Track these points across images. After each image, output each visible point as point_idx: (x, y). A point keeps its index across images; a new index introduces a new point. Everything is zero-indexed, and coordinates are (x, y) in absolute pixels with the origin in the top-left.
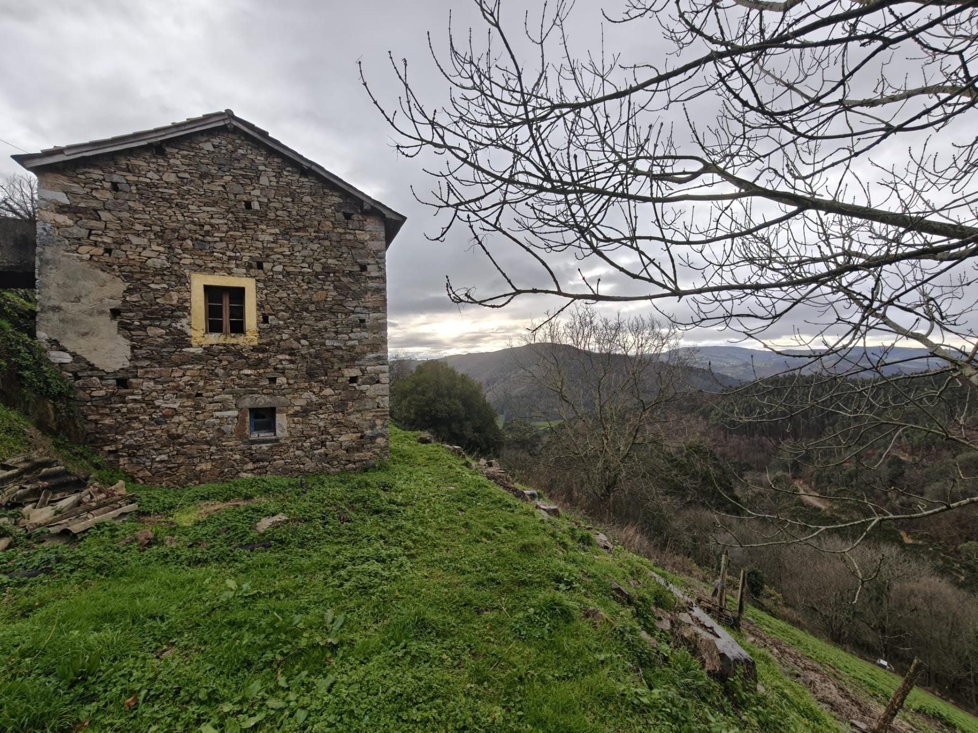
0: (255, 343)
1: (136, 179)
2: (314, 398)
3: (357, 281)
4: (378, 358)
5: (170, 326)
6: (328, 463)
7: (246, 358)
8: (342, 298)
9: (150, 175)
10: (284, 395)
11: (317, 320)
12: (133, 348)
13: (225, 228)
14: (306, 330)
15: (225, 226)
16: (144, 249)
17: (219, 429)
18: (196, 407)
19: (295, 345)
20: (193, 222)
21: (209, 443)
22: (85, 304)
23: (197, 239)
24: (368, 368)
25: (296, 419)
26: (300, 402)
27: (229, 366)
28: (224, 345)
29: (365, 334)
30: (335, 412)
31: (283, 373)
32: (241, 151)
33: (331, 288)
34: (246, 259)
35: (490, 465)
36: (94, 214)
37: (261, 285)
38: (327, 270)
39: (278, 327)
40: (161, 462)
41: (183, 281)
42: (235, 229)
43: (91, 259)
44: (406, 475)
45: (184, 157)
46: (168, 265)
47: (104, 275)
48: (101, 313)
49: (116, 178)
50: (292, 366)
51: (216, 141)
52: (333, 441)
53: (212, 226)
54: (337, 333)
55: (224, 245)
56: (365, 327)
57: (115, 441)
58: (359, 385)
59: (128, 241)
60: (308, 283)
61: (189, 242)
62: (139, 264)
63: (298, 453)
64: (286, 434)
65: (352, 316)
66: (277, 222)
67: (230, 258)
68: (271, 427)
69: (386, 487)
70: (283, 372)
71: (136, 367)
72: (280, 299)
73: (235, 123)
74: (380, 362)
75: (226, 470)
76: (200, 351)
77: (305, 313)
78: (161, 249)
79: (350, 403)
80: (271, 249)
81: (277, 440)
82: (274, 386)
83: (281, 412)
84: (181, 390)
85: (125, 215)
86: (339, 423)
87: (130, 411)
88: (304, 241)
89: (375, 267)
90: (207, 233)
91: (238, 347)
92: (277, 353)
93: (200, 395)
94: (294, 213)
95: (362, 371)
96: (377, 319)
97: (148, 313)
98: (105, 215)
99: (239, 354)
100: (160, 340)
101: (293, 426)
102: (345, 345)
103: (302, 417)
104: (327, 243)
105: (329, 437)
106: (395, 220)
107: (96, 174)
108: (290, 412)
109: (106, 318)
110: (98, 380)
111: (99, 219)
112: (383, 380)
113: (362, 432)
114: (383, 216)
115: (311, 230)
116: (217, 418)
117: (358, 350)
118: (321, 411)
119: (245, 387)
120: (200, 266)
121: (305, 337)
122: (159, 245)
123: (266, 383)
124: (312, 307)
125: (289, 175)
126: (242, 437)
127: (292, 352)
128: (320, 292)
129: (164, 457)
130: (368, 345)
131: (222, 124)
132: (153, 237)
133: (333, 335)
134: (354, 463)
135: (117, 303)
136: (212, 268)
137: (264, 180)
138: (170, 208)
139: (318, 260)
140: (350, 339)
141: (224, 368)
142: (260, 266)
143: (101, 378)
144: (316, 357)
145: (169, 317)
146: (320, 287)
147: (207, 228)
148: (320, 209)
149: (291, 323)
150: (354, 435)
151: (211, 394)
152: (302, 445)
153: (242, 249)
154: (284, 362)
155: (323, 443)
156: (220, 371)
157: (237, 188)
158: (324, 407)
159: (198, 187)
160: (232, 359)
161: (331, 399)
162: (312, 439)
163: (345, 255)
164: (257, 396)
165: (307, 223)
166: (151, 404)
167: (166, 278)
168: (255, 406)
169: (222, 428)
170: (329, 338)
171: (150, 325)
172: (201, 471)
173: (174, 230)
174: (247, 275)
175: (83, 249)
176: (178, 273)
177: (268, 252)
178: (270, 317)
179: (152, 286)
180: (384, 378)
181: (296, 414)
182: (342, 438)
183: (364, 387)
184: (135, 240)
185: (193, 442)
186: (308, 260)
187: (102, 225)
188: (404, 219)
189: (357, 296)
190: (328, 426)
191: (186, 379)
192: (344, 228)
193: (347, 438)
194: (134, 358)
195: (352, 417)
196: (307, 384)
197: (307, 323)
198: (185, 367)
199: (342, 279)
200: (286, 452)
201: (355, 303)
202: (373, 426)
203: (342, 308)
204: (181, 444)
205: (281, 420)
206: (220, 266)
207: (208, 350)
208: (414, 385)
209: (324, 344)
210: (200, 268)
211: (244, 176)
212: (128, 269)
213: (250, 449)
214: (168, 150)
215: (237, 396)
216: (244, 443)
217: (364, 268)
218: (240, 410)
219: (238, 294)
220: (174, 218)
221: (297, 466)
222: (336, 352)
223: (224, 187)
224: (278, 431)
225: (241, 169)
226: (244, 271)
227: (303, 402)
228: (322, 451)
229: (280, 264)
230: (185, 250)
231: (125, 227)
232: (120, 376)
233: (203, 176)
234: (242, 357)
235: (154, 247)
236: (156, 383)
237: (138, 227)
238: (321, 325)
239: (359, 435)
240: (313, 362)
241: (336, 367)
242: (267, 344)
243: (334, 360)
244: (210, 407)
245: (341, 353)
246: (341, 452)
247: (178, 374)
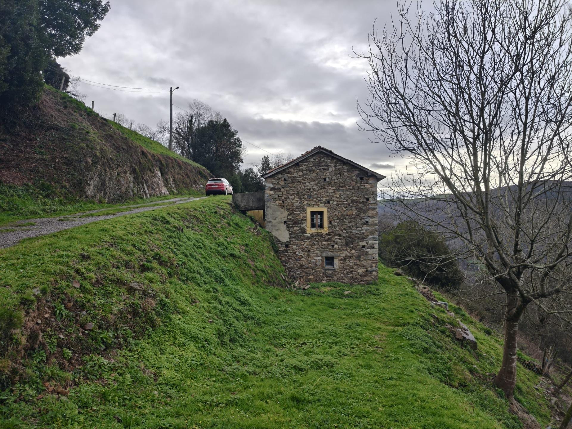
0: (327, 232)
1: (291, 176)
2: (348, 254)
3: (365, 205)
5: (300, 226)
6: (353, 280)
8: (359, 213)
9: (295, 174)
10: (337, 252)
11: (349, 223)
12: (290, 234)
13: (317, 189)
14: (345, 226)
16: (293, 200)
17: (315, 264)
18: (308, 255)
19: (341, 232)
20: (307, 189)
21: (312, 269)
22: (278, 220)
23: (308, 195)
24: (370, 242)
25: (341, 262)
26: (343, 255)
27: (319, 241)
28: (317, 233)
29: (368, 228)
30: (356, 260)
32: (323, 159)
33: (355, 209)
34: (324, 200)
35: (425, 288)
36: (279, 189)
37: (329, 210)
38: (353, 202)
39: (335, 226)
41: (304, 210)
42: (320, 189)
43: (279, 205)
44: (385, 287)
45: (305, 165)
46: (300, 205)
47: (282, 210)
48: (282, 222)
49: (285, 176)
50: (340, 241)
51: (314, 157)
52: (355, 271)
53: (313, 189)
54: (357, 227)
55: (317, 196)
56: (368, 225)
58: (366, 249)
59: (289, 198)
60: (346, 208)
61: (306, 196)
62: (292, 205)
63: (342, 275)
64: (338, 268)
65: (363, 220)
66: (335, 185)
67: (319, 201)
68: (332, 264)
69: (377, 289)
70: (337, 243)
71: (291, 241)
72: (336, 214)
73: (321, 150)
74: (375, 239)
75: (318, 279)
76: (309, 235)
77: (345, 220)
78: (298, 199)
79: (362, 257)
80: (333, 195)
81: (335, 270)
82: (334, 248)
83: (336, 259)
84: (304, 249)
85: (288, 189)
86: (357, 264)
87: (289, 256)
88: (344, 191)
89: (373, 199)
90: (312, 192)
91: (321, 234)
92: (335, 236)
93: (309, 251)
94: (341, 180)
95: (367, 243)
96: (373, 221)
97: (294, 222)
98: (282, 190)
99: (321, 236)
100: (298, 231)
101: (340, 264)
102: (360, 232)
103: (344, 261)
104: (353, 191)
107: (280, 176)
108: (340, 259)
109: (283, 224)
111: (281, 191)
113: (367, 269)
114: (376, 177)
115: (347, 186)
116: (315, 260)
117: (365, 234)
118: (351, 259)
119: (324, 248)
121: (345, 229)
123: (331, 247)
124: (347, 217)
125: (339, 166)
126: (323, 267)
127: (340, 235)
128: (350, 211)
129: (299, 272)
130: (369, 232)
131: (317, 151)
132: (295, 195)
133: (355, 228)
134: (364, 281)
135: (285, 219)
136: (313, 205)
137: (330, 169)
138: (300, 184)
139: (349, 198)
140: (362, 230)
141: (317, 241)
142: (329, 202)
143: (281, 244)
144: (349, 238)
145: (300, 223)
146: (350, 209)
147: (312, 190)
148: (350, 178)
149: (340, 224)
150: (364, 270)
151: (313, 251)
152: (344, 272)
153: (323, 197)
154: (337, 239)
155: (351, 272)
156: (316, 243)
157: (321, 174)
159: (309, 176)
160: (319, 238)
161: (354, 254)
162: (347, 270)
163: (360, 195)
164: (328, 252)
165: (346, 183)
166: (295, 253)
167: (299, 209)
168: (327, 256)
169: (317, 263)
170: (354, 230)
171: (295, 226)
172: (310, 279)
173: (302, 192)
174: (325, 206)
175: (277, 202)
176: (303, 207)
177: (331, 197)
178: (332, 222)
179: (295, 212)
180: (376, 246)
181: (341, 260)
182: (359, 271)
183: (368, 250)
184: (290, 197)
185: (307, 268)
186: (346, 198)
187: (281, 193)
188: (384, 176)
189: (365, 212)
190: (353, 265)
191: (305, 245)
192: (360, 184)
193: (361, 271)
194: (290, 238)
195: (363, 262)
196: (345, 248)
197: (345, 224)
198: (305, 241)
199: (359, 205)
200: (338, 274)
201: (364, 215)
202: (371, 267)
203: (359, 217)
204: (304, 268)
205: (336, 262)
206: (316, 204)
207: (312, 234)
209: (352, 232)
210: (309, 205)
211: (323, 169)
212: (288, 207)
213: (325, 272)
214: (300, 164)
215: (321, 252)
216: (324, 270)
217: (368, 199)
218: (322, 257)
219: (321, 213)
220: (301, 188)
221: (342, 280)
222: (356, 235)
223: (317, 174)
224: (335, 266)
225: (323, 166)
226: (323, 205)
227: (344, 255)
228: (351, 275)
229: (336, 201)
230: (305, 199)
231: (288, 193)
232: (286, 244)
233: (310, 171)
234: (323, 237)
235: (296, 199)
236: (297, 246)
237: (291, 193)
238: (351, 224)
240: (347, 239)
241: (357, 241)
242: (331, 232)
243: (356, 238)
244: (313, 255)
245: (358, 236)
246: (358, 276)
247: (303, 243)
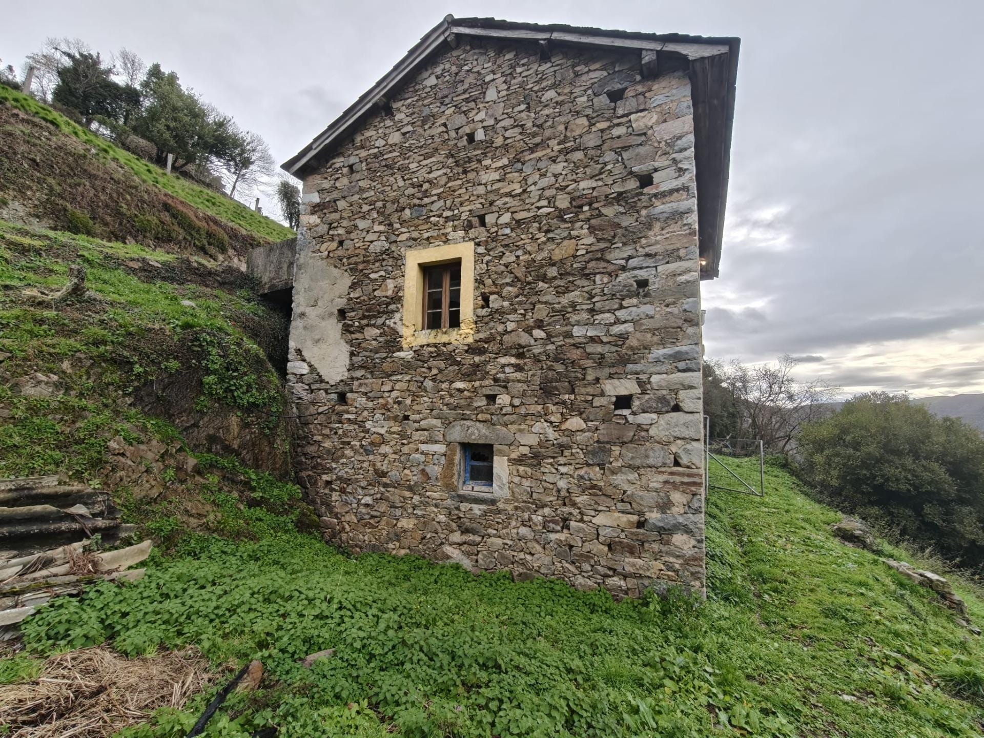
0: (470, 340)
1: (366, 153)
2: (551, 434)
3: (634, 208)
4: (678, 357)
5: (384, 324)
6: (573, 563)
7: (459, 363)
8: (602, 245)
9: (378, 143)
10: (505, 425)
11: (558, 294)
12: (352, 354)
13: (444, 179)
14: (541, 312)
15: (444, 177)
16: (368, 232)
17: (423, 470)
18: (403, 435)
19: (524, 339)
20: (413, 186)
22: (321, 307)
23: (415, 205)
24: (655, 379)
25: (521, 468)
26: (528, 440)
27: (439, 377)
28: (435, 345)
29: (648, 309)
30: (588, 465)
31: (505, 387)
32: (466, 68)
33: (585, 231)
34: (465, 216)
36: (334, 207)
37: (481, 250)
38: (578, 201)
39: (501, 312)
40: (367, 505)
41: (399, 261)
42: (455, 178)
43: (328, 255)
45: (408, 106)
46: (387, 245)
47: (335, 271)
48: (331, 315)
49: (353, 160)
50: (519, 375)
51: (438, 70)
52: (582, 520)
53: (431, 182)
54: (592, 311)
55: (441, 203)
56: (646, 295)
57: (331, 470)
58: (634, 413)
59: (356, 227)
60: (547, 231)
61: (407, 211)
62: (362, 252)
63: (523, 531)
64: (506, 493)
65: (623, 277)
66: (505, 148)
67: (447, 219)
68: (485, 475)
70: (505, 385)
71: (352, 379)
72: (506, 266)
73: (456, 30)
74: (682, 365)
75: (428, 536)
76: (410, 355)
77: (541, 284)
78: (382, 228)
79: (616, 450)
80: (497, 191)
81: (493, 502)
82: (492, 408)
83: (502, 453)
84: (389, 410)
85: (356, 198)
86: (593, 487)
87: (345, 434)
88: (541, 165)
89: (671, 172)
90: (426, 194)
91: (450, 348)
92: (499, 354)
94: (529, 124)
95: (641, 384)
96: (674, 275)
97: (367, 311)
98: (341, 204)
99: (450, 358)
100: (374, 343)
101: (517, 480)
102: (608, 333)
103: (532, 466)
104: (579, 155)
105: (575, 512)
107: (339, 162)
108: (514, 456)
109: (334, 321)
110: (324, 394)
111: (337, 210)
112: (687, 405)
113: (641, 513)
114: (685, 63)
115: (553, 143)
116: (422, 453)
117: (633, 342)
118: (562, 460)
119: (455, 408)
120: (415, 240)
121: (540, 324)
122: (380, 223)
123: (481, 402)
124: (552, 272)
125: (525, 72)
126: (449, 487)
127: (520, 352)
128: (566, 242)
129: (368, 500)
130: (653, 331)
131: (442, 39)
132: (376, 215)
133: (585, 316)
134: (625, 577)
135: (341, 303)
136: (428, 239)
137: (491, 95)
138: (392, 175)
139: (563, 188)
140: (618, 322)
141: (434, 380)
142: (483, 222)
143: (326, 391)
144: (556, 360)
145: (384, 313)
146: (566, 234)
147: (426, 186)
148: (567, 104)
149: (520, 303)
150: (625, 518)
151: (417, 417)
152: (530, 519)
153: (461, 204)
154: (507, 370)
155: (565, 523)
156: (429, 384)
157: (460, 120)
158: (567, 453)
159: (419, 137)
160: (442, 365)
161: (580, 438)
162: (547, 511)
163: (609, 167)
164: (469, 423)
165: (548, 133)
166: (361, 425)
167: (384, 263)
168: (466, 441)
169: (428, 470)
170: (578, 323)
171: (367, 325)
172: (402, 530)
173: (394, 201)
174: (466, 239)
175: (323, 247)
176: (395, 255)
177: (492, 197)
178: (492, 298)
179: (373, 276)
180: (692, 400)
181: (522, 460)
182: (599, 520)
183: (644, 419)
184: (362, 224)
185: (396, 485)
186: (548, 193)
187: (338, 216)
189: (632, 237)
190: (574, 489)
191: (395, 394)
192: (608, 120)
193: (609, 521)
194: (352, 368)
195: (619, 479)
196: (540, 408)
197: (543, 299)
198: (394, 378)
199: (604, 211)
200: (505, 525)
201: (628, 251)
202: (665, 506)
203: (603, 264)
204: (386, 485)
205: (501, 466)
206: (435, 233)
207: (419, 353)
209: (568, 335)
210: (415, 242)
211: (467, 100)
212: (354, 259)
213: (458, 509)
214: (395, 106)
215: (447, 423)
216: (452, 498)
217: (646, 180)
218: (449, 444)
219: (453, 267)
220: (395, 187)
221: (522, 555)
222: (590, 349)
223: (445, 125)
224: (495, 485)
225: (465, 91)
226: (462, 233)
227: (533, 440)
228: (563, 536)
229: (508, 210)
230: (402, 223)
231: (355, 213)
232: (340, 389)
233: (424, 122)
234: (454, 362)
235: (376, 228)
236: (368, 398)
237: (365, 208)
238: (565, 300)
239: (635, 518)
240: (550, 368)
241: (590, 377)
242: (487, 341)
243: (588, 363)
244: (417, 436)
245: (599, 349)
246: (598, 548)
247: (387, 388)
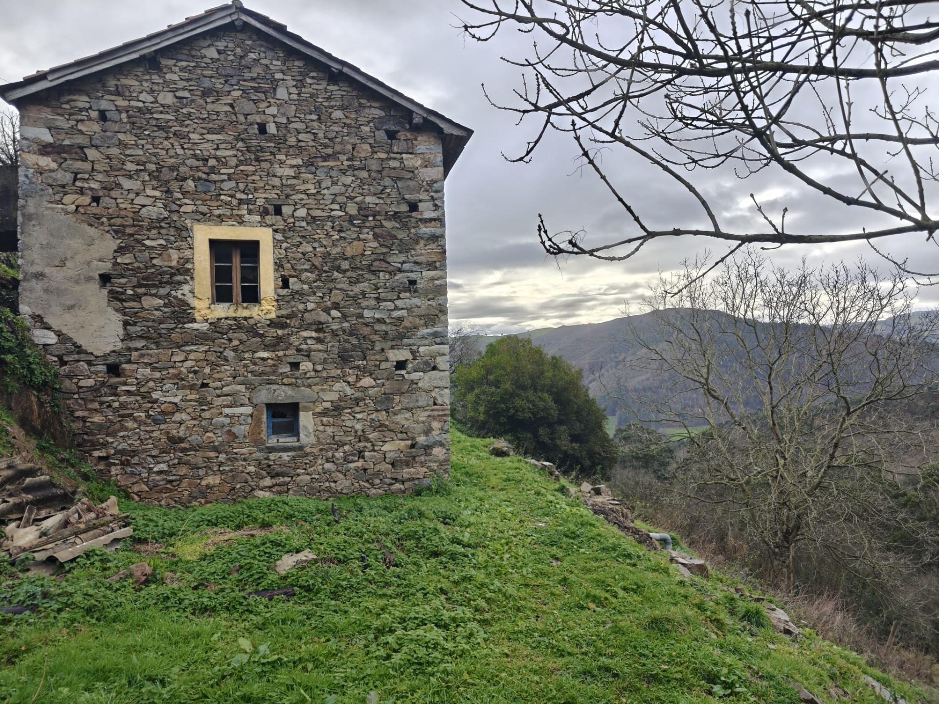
0: (273, 315)
1: (126, 103)
2: (349, 391)
3: (405, 226)
4: (435, 335)
5: (169, 294)
6: (367, 481)
7: (262, 336)
8: (384, 250)
9: (144, 96)
10: (310, 386)
11: (353, 282)
12: (126, 324)
13: (233, 162)
14: (337, 296)
15: (234, 159)
16: (137, 194)
17: (229, 431)
18: (202, 401)
19: (323, 317)
20: (195, 156)
21: (216, 449)
22: (71, 269)
23: (200, 179)
24: (422, 349)
25: (325, 419)
26: (330, 397)
27: (241, 347)
28: (235, 319)
29: (416, 301)
30: (377, 411)
31: (308, 356)
32: (252, 56)
33: (371, 237)
34: (260, 202)
35: (598, 492)
36: (79, 154)
37: (279, 236)
38: (364, 212)
39: (301, 294)
40: (160, 472)
41: (183, 234)
42: (246, 163)
43: (76, 210)
44: (475, 503)
45: (182, 69)
46: (166, 214)
47: (91, 231)
48: (89, 279)
49: (104, 105)
50: (320, 346)
51: (221, 45)
52: (374, 450)
53: (217, 159)
55: (233, 184)
56: (416, 291)
57: (105, 445)
58: (408, 373)
59: (119, 186)
60: (340, 231)
61: (190, 183)
62: (131, 215)
63: (328, 466)
64: (312, 440)
65: (399, 276)
66: (300, 149)
67: (241, 202)
68: (293, 429)
69: (447, 519)
71: (129, 349)
72: (304, 254)
73: (245, 18)
74: (438, 340)
75: (238, 486)
76: (205, 327)
77: (336, 274)
78: (157, 193)
79: (397, 398)
80: (292, 187)
81: (301, 448)
82: (297, 374)
83: (307, 409)
84: (183, 380)
85: (115, 151)
86: (381, 425)
87: (123, 406)
88: (334, 173)
89: (430, 205)
90: (212, 170)
91: (252, 322)
92: (301, 328)
93: (205, 385)
94: (321, 135)
95: (413, 353)
96: (433, 279)
97: (144, 279)
98: (92, 153)
99: (251, 331)
100: (157, 313)
101: (321, 428)
102: (390, 317)
103: (333, 416)
104: (364, 174)
105: (369, 445)
106: (457, 136)
107: (82, 101)
108: (318, 410)
109: (95, 286)
110: (86, 366)
111: (85, 159)
112: (441, 366)
113: (413, 439)
114: (440, 130)
115: (343, 157)
116: (227, 416)
117: (407, 323)
118: (357, 409)
119: (260, 375)
120: (204, 214)
121: (336, 306)
122: (154, 188)
123: (286, 369)
124: (345, 265)
125: (315, 85)
126: (258, 442)
127: (319, 327)
128: (355, 243)
129: (163, 467)
130: (420, 317)
131: (228, 20)
132: (147, 178)
133: (373, 302)
134: (403, 482)
135: (106, 267)
136: (219, 216)
137: (281, 93)
138: (167, 138)
139: (352, 198)
140: (396, 308)
141: (235, 350)
142: (278, 211)
143: (89, 363)
144: (351, 335)
145: (167, 283)
146: (355, 236)
147: (212, 162)
148: (354, 128)
149: (318, 287)
150: (403, 443)
151: (219, 384)
152: (333, 456)
153: (256, 189)
154: (309, 342)
155: (361, 454)
156: (229, 354)
157: (249, 107)
158: (361, 404)
159: (200, 108)
160: (244, 337)
161: (371, 392)
162: (347, 448)
163: (388, 190)
164: (275, 387)
165: (338, 148)
166: (146, 395)
167: (163, 231)
168: (273, 402)
169: (234, 430)
170: (367, 308)
171: (145, 294)
172: (208, 486)
173: (172, 168)
174: (263, 224)
175: (68, 199)
176: (178, 225)
177: (288, 191)
178: (291, 280)
179: (148, 243)
180: (443, 363)
181: (325, 413)
182: (386, 448)
183: (415, 376)
184: (127, 184)
185: (198, 448)
186: (340, 199)
187: (87, 166)
188: (470, 132)
189: (405, 248)
190: (368, 429)
191: (189, 364)
192: (387, 153)
193: (393, 447)
194: (128, 337)
195: (399, 418)
196: (339, 371)
197: (338, 286)
198: (187, 348)
199: (385, 223)
200: (312, 464)
201: (402, 258)
202: (428, 432)
203: (385, 265)
204: (184, 450)
205: (306, 420)
206: (228, 213)
207: (215, 325)
208: (483, 372)
209: (361, 316)
210: (204, 217)
211: (256, 90)
212: (118, 221)
213: (267, 459)
214: (164, 62)
215: (251, 387)
216: (261, 451)
217: (414, 207)
218: (255, 406)
219: (251, 249)
220: (172, 152)
221: (327, 484)
222: (377, 327)
223: (231, 105)
224: (302, 435)
225: (253, 79)
226: (258, 218)
227: (334, 397)
228: (360, 464)
229: (303, 206)
230: (185, 194)
231: (115, 168)
232: (111, 360)
233: (205, 93)
234: (257, 335)
235: (149, 192)
236: (154, 369)
237: (130, 166)
238: (357, 288)
239: (409, 443)
240: (346, 341)
241: (378, 347)
242: (288, 317)
243: (375, 338)
244: (219, 401)
245: (384, 327)
246: (385, 467)
247: (181, 357)
